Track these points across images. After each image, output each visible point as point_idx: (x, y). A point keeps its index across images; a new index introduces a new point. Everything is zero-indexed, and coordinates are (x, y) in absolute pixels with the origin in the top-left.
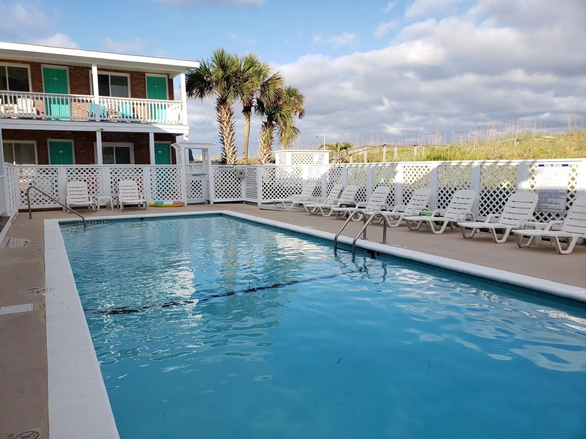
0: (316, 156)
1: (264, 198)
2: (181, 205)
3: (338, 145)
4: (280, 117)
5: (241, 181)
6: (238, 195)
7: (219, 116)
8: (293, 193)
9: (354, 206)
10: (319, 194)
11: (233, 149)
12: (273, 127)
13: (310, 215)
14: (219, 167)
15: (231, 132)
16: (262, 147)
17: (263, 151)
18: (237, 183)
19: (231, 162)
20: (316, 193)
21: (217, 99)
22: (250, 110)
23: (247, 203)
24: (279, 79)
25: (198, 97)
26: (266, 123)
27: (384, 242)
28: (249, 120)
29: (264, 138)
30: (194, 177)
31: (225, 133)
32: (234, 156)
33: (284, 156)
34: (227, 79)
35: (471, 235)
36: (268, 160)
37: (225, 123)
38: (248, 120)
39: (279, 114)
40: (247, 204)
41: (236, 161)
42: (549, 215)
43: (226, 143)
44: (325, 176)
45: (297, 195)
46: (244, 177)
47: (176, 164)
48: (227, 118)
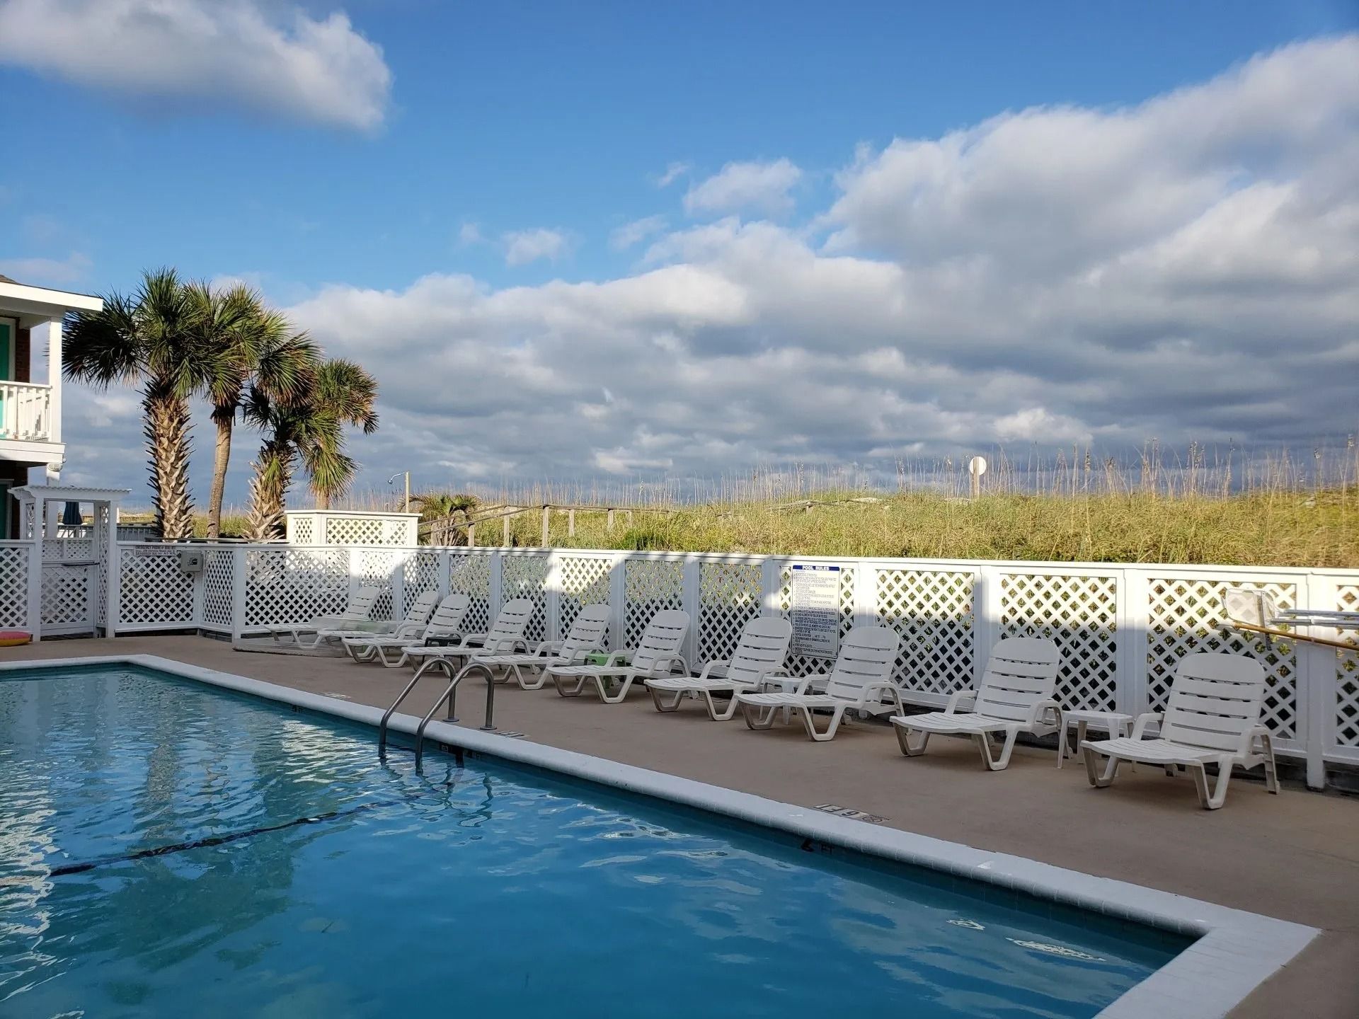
0: (388, 527)
1: (249, 622)
2: (23, 640)
3: (446, 499)
4: (306, 432)
5: (193, 581)
6: (183, 615)
7: (150, 424)
8: (324, 611)
9: (457, 642)
10: (388, 613)
11: (183, 502)
12: (289, 454)
13: (355, 664)
14: (138, 546)
15: (180, 463)
16: (259, 499)
17: (261, 508)
18: (183, 586)
19: (175, 534)
20: (380, 611)
21: (148, 385)
22: (233, 414)
23: (206, 633)
24: (306, 347)
25: (96, 376)
26: (270, 444)
27: (488, 727)
28: (229, 437)
29: (264, 478)
30: (68, 570)
31: (164, 463)
32: (184, 517)
33: (308, 522)
34: (176, 342)
35: (673, 705)
36: (272, 530)
37: (165, 441)
38: (225, 435)
39: (303, 426)
40: (205, 636)
41: (188, 529)
42: (815, 663)
43: (164, 487)
44: (400, 570)
45: (334, 615)
46: (201, 572)
47: (18, 538)
48: (172, 428)
